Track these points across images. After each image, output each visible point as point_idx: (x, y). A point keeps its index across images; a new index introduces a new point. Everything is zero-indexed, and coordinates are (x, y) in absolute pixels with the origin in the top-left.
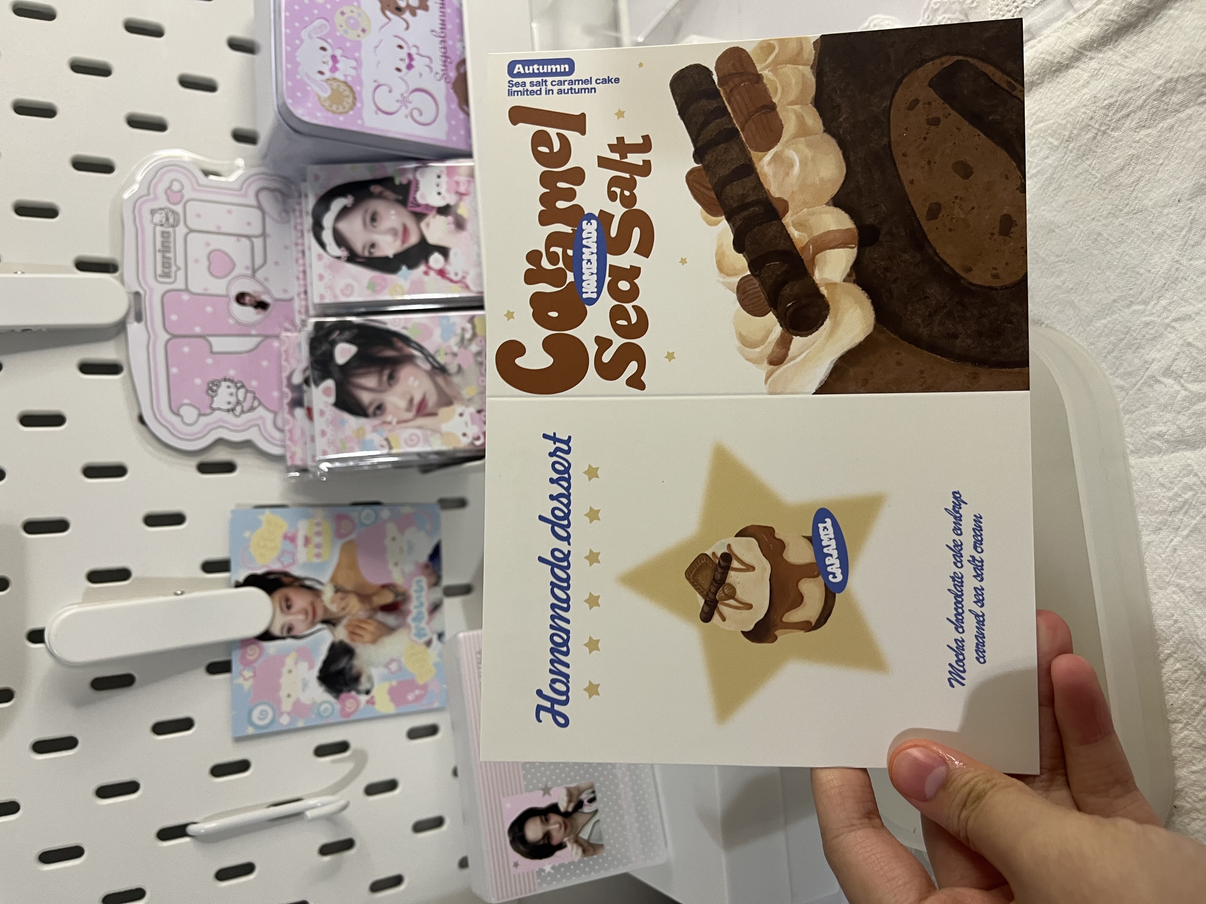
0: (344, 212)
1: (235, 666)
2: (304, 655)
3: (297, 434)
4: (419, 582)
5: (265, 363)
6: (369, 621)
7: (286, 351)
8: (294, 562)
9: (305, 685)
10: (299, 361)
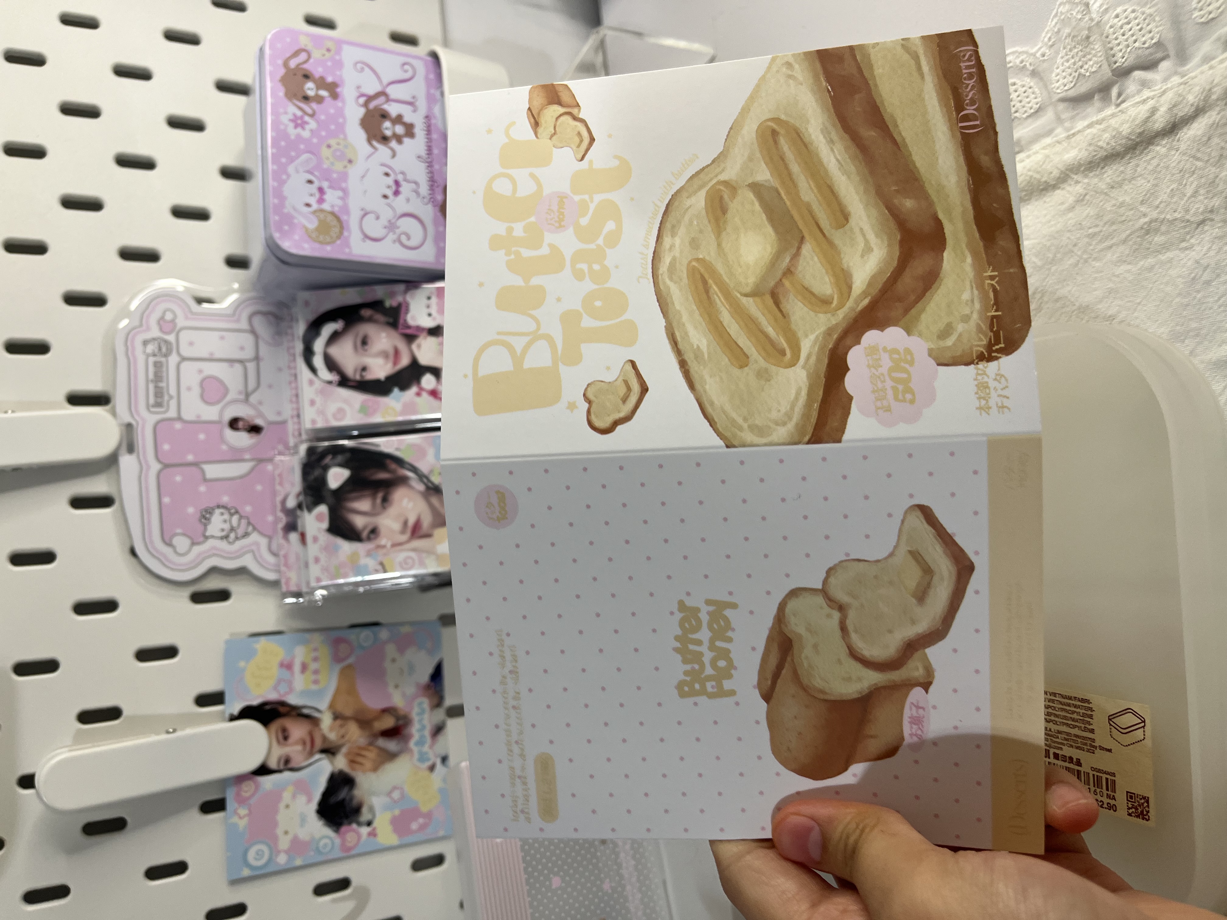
0: (334, 337)
1: (230, 804)
2: (302, 788)
3: (292, 559)
4: (420, 704)
5: (259, 488)
6: (371, 748)
7: (280, 475)
8: (291, 690)
9: (303, 820)
10: (293, 484)
